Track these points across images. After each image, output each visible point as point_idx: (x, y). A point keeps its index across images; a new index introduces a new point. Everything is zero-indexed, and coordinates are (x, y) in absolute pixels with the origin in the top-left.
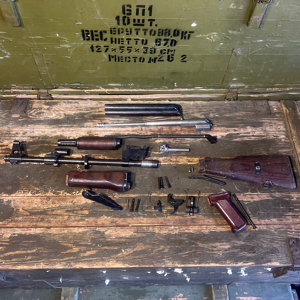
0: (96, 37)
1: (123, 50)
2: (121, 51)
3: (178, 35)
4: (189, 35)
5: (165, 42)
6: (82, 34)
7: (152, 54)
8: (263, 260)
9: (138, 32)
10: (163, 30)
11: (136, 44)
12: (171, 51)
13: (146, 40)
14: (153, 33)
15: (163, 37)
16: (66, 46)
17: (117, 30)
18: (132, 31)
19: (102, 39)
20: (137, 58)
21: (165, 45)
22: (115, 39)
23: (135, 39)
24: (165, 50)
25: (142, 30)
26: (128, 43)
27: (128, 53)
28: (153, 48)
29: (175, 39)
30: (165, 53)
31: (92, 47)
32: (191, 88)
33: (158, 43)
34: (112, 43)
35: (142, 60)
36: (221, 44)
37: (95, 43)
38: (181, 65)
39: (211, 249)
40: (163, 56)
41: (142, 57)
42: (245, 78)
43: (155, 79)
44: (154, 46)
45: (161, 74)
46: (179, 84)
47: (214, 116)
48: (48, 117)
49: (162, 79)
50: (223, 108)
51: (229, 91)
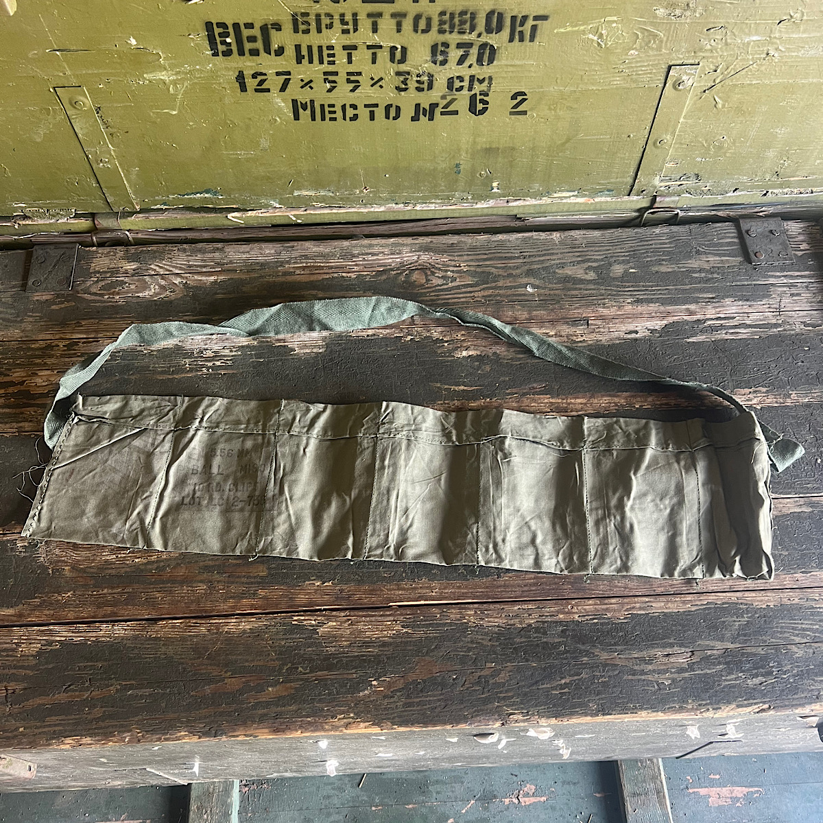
0: (251, 44)
1: (335, 82)
2: (328, 85)
3: (499, 29)
4: (534, 28)
5: (461, 52)
6: (206, 38)
7: (421, 94)
8: (796, 696)
9: (376, 22)
10: (452, 15)
11: (374, 62)
12: (481, 81)
13: (402, 47)
14: (422, 24)
15: (454, 38)
16: (162, 78)
17: (312, 18)
18: (360, 23)
19: (268, 51)
20: (377, 105)
21: (461, 61)
22: (310, 48)
23: (369, 47)
24: (461, 79)
25: (389, 17)
26: (350, 61)
27: (351, 91)
28: (424, 72)
29: (491, 42)
30: (461, 88)
31: (241, 78)
32: (541, 196)
33: (440, 58)
34: (299, 61)
35: (393, 113)
36: (632, 52)
37: (249, 64)
38: (510, 125)
39: (636, 668)
40: (457, 99)
41: (392, 105)
42: (703, 160)
43: (435, 169)
44: (428, 66)
45: (452, 155)
46: (507, 184)
47: (625, 272)
48: (138, 295)
49: (456, 169)
50: (651, 246)
51: (653, 201)
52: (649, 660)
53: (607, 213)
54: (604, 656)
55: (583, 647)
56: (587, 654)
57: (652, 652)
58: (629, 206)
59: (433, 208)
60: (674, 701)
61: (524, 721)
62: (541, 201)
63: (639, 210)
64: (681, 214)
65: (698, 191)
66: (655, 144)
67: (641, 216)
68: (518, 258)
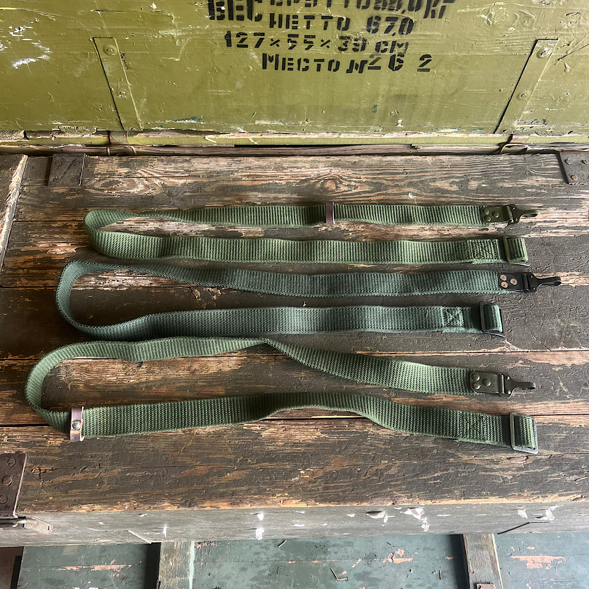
0: (238, 11)
1: (295, 42)
2: (290, 44)
3: (418, 8)
4: (443, 8)
5: (388, 24)
6: (207, 6)
7: (356, 53)
11: (325, 29)
12: (400, 46)
13: (347, 18)
14: (363, 3)
15: (385, 13)
16: (172, 34)
19: (250, 17)
20: (323, 61)
21: (388, 31)
22: (281, 17)
23: (323, 18)
24: (386, 43)
26: (308, 27)
27: (306, 49)
28: (360, 38)
29: (410, 17)
30: (385, 50)
31: (228, 36)
32: (432, 131)
33: (373, 27)
34: (271, 26)
35: (334, 66)
36: (511, 28)
37: (235, 26)
38: (416, 79)
39: (488, 466)
40: (381, 58)
41: (334, 60)
42: (551, 110)
43: (359, 109)
44: (364, 33)
45: (372, 99)
46: (408, 121)
47: (479, 186)
48: (129, 191)
49: (373, 109)
50: (497, 169)
51: (511, 138)
52: (497, 461)
53: (477, 146)
54: (465, 458)
55: (450, 451)
56: (453, 456)
57: (499, 456)
58: (492, 141)
59: (353, 137)
60: (514, 491)
61: (408, 502)
62: (431, 135)
63: (499, 144)
64: (529, 148)
65: (544, 132)
66: (518, 96)
67: (500, 149)
68: (402, 173)
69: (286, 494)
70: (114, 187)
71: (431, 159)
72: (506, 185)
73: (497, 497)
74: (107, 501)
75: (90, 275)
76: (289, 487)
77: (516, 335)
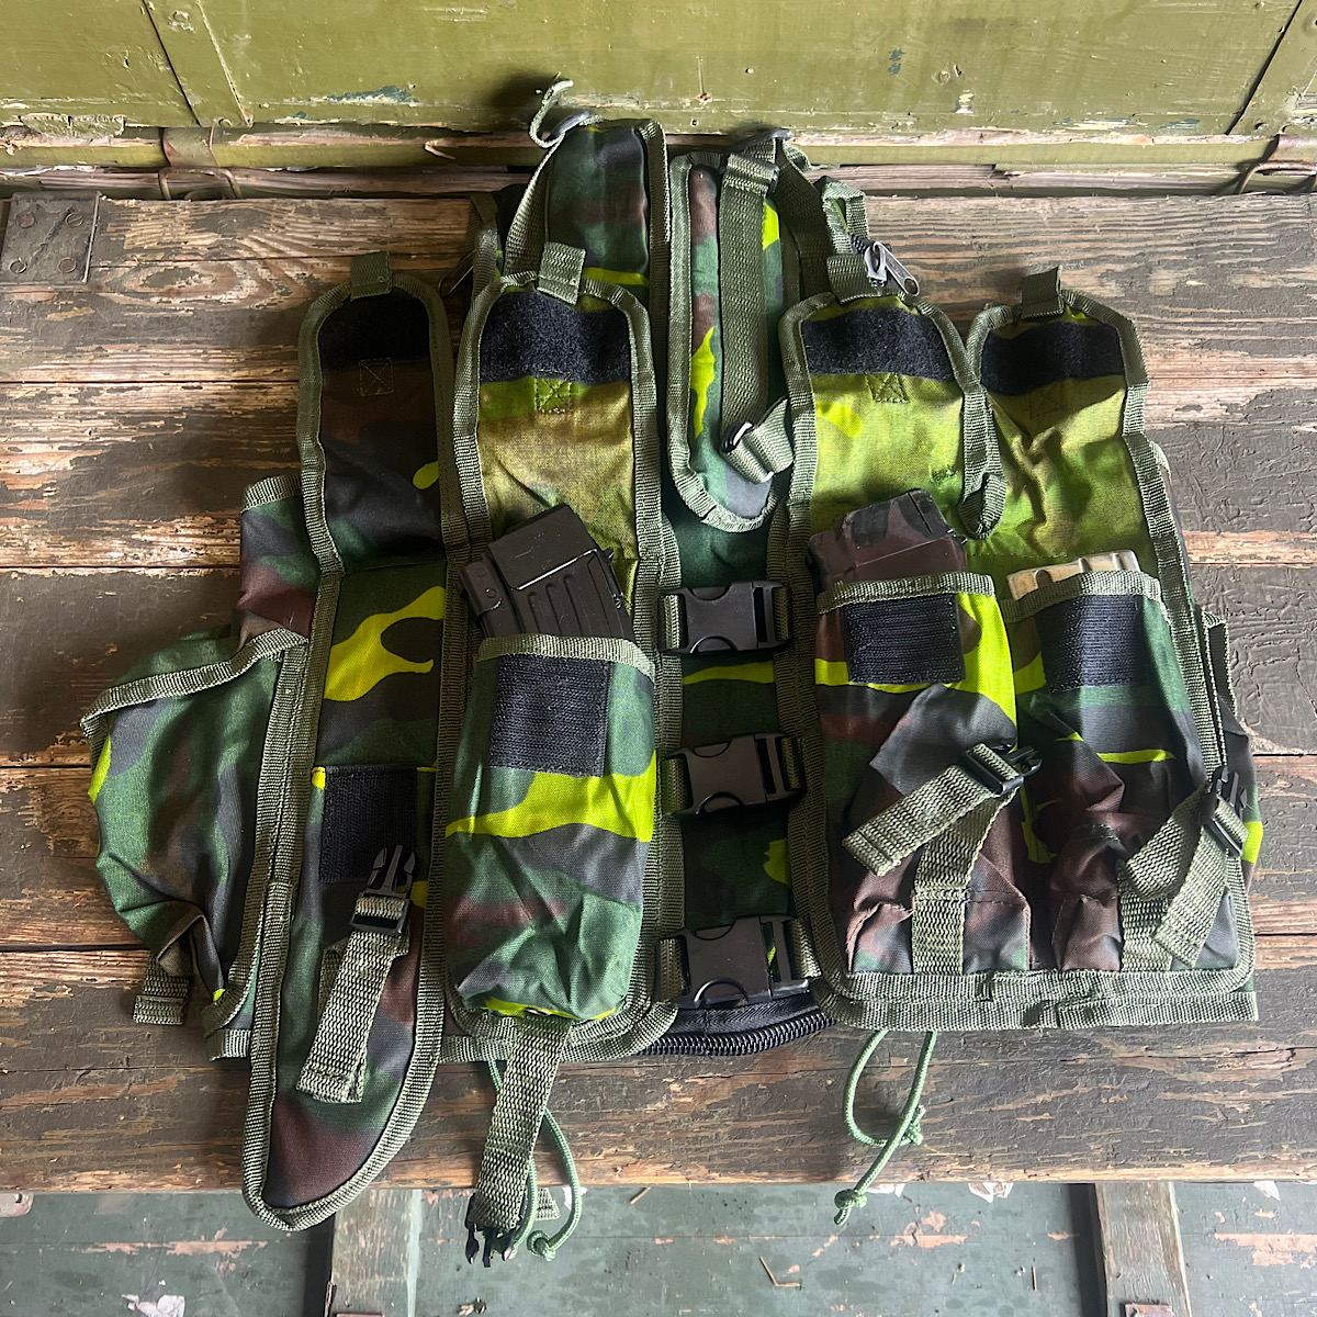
32: (1054, 125)
39: (1182, 1077)
45: (888, 32)
46: (988, 98)
47: (1180, 284)
48: (218, 298)
49: (891, 62)
50: (1230, 236)
51: (1272, 147)
52: (1207, 1063)
53: (1175, 169)
54: (1123, 1050)
56: (1088, 1046)
57: (1215, 1048)
58: (1220, 154)
59: (832, 143)
60: (1254, 1147)
61: (962, 1174)
62: (1048, 139)
63: (1239, 166)
67: (1241, 178)
68: (968, 248)
69: (631, 1149)
70: (176, 286)
71: (1047, 206)
72: (1255, 282)
73: (1207, 1163)
74: (147, 1162)
75: (109, 533)
76: (639, 1129)
77: (1271, 708)
